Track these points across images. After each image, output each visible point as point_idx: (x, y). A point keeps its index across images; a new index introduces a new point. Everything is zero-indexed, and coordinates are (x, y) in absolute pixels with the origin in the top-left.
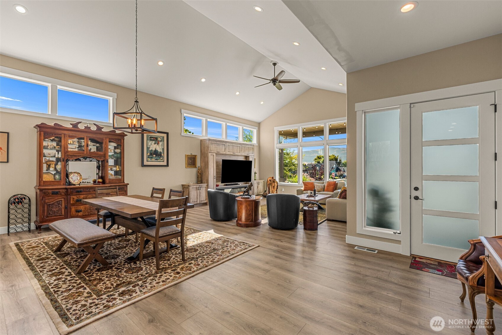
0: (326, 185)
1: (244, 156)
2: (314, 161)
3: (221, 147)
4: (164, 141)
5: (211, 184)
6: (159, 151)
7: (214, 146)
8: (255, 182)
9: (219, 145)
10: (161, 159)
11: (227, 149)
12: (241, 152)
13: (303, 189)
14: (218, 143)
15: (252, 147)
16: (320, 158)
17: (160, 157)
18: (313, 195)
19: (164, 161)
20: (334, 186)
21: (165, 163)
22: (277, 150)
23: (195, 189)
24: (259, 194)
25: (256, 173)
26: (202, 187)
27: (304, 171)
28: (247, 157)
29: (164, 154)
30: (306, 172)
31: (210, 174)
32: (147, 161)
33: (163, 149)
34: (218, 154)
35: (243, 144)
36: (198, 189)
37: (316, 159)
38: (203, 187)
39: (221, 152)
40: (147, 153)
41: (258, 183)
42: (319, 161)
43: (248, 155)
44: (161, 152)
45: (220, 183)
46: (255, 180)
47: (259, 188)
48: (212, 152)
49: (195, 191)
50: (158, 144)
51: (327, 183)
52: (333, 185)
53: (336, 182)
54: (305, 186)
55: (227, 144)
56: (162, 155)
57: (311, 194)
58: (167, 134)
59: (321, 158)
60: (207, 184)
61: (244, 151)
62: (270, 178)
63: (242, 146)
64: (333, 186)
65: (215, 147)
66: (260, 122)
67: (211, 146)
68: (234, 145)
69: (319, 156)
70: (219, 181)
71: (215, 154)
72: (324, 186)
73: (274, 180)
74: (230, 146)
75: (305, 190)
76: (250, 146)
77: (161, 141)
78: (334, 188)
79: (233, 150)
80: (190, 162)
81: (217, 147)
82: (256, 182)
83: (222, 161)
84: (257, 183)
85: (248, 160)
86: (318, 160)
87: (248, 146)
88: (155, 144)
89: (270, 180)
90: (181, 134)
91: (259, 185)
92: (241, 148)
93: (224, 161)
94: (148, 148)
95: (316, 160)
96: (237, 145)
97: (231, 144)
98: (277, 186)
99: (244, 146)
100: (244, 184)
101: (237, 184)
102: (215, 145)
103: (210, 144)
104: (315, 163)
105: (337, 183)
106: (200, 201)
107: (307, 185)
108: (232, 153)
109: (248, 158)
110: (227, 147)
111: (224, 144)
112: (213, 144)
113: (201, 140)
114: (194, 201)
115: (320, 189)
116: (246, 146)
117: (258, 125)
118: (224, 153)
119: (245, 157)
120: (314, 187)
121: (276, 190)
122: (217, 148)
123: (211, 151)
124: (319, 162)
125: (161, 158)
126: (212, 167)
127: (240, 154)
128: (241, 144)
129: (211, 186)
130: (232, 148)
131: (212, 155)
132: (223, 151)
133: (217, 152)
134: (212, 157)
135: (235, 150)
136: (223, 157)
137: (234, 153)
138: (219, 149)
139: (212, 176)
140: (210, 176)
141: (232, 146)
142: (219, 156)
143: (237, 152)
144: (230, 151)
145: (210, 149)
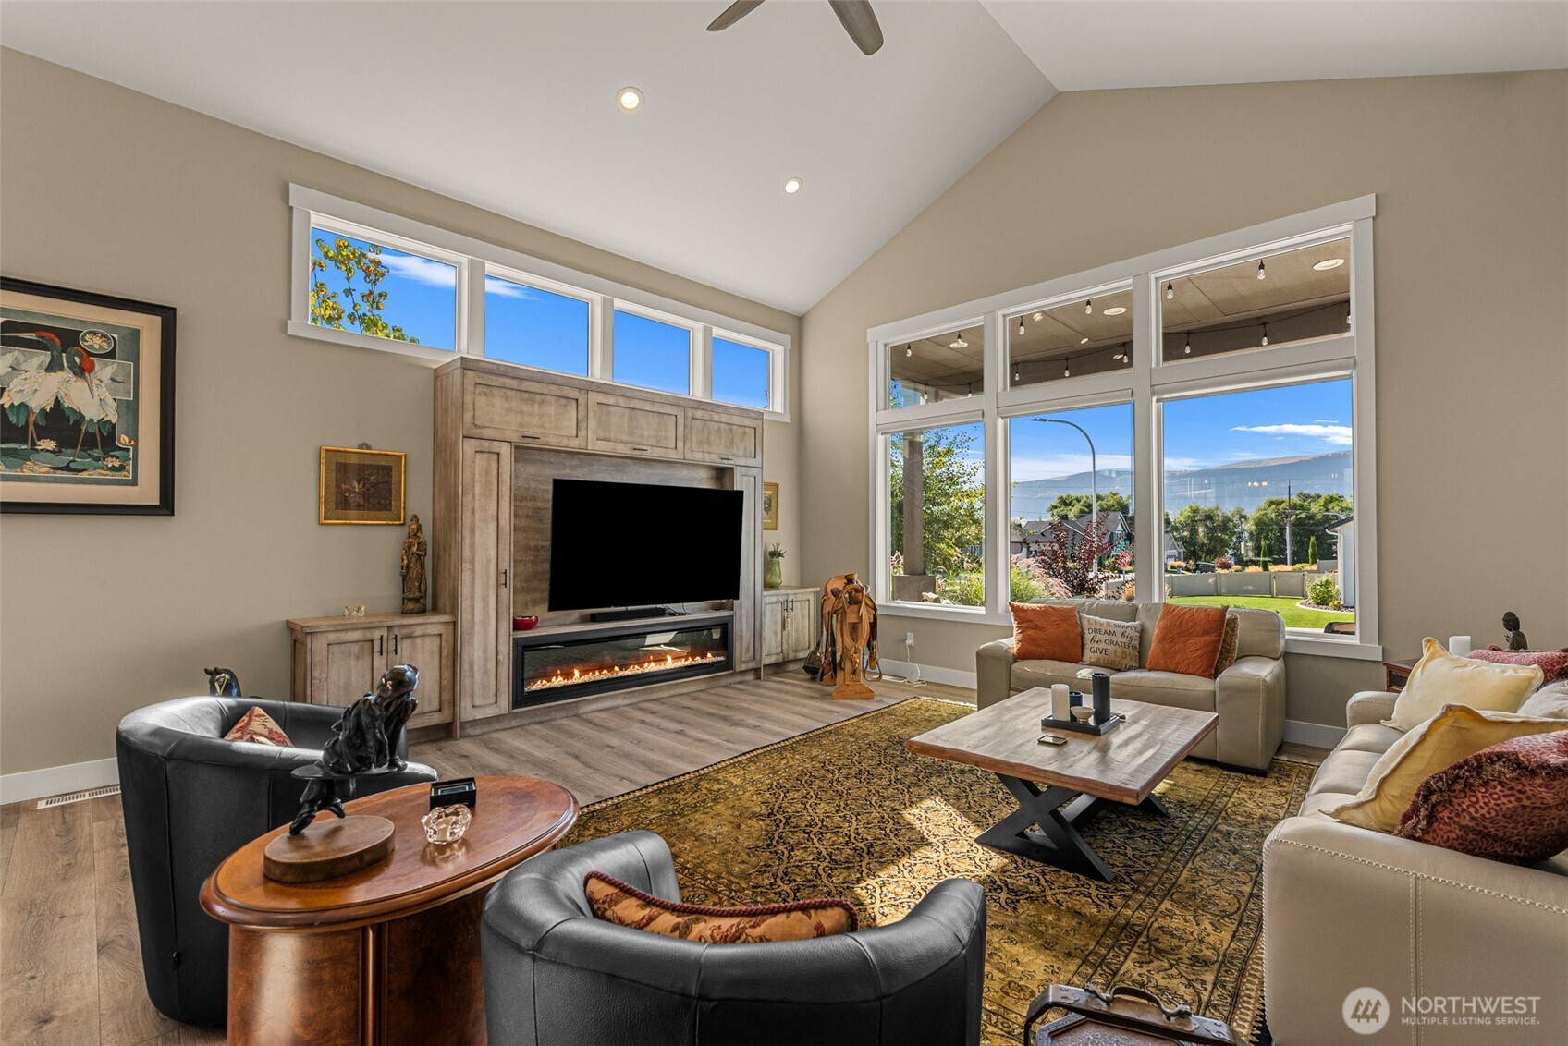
0: (1154, 630)
1: (709, 467)
2: (1050, 514)
3: (551, 409)
4: (136, 360)
5: (478, 618)
6: (88, 416)
7: (498, 402)
8: (767, 600)
9: (538, 398)
10: (113, 469)
11: (592, 423)
12: (680, 445)
13: (1012, 643)
14: (526, 386)
15: (747, 422)
16: (1070, 505)
17: (97, 452)
18: (1091, 721)
19: (131, 483)
20: (1212, 638)
21: (147, 491)
22: (881, 438)
23: (355, 648)
24: (792, 656)
25: (780, 555)
26: (409, 637)
27: (1017, 547)
28: (722, 473)
29: (134, 436)
30: (1025, 550)
31: (472, 561)
33: (128, 408)
34: (526, 451)
35: (696, 405)
36: (377, 648)
37: (1055, 507)
38: (418, 633)
39: (554, 442)
41: (787, 606)
42: (1064, 513)
43: (726, 464)
44: (105, 424)
45: (541, 612)
46: (769, 586)
47: (789, 627)
48: (488, 433)
49: (353, 662)
50: (81, 371)
51: (1165, 615)
52: (1205, 633)
53: (1228, 615)
54: (1023, 630)
55: (594, 398)
56: (123, 440)
57: (1076, 710)
58: (167, 315)
59: (1071, 502)
60: (447, 618)
61: (700, 443)
62: (839, 578)
63: (690, 414)
64: (1207, 638)
65: (508, 410)
66: (804, 310)
67: (482, 401)
68: (638, 404)
69: (1064, 497)
70: (535, 603)
71: (505, 450)
72: (1142, 632)
73: (859, 590)
74: (612, 409)
75: (1023, 655)
76: (735, 420)
77: (111, 355)
78: (1215, 649)
79: (632, 434)
80: (352, 492)
81: (525, 408)
82: (774, 599)
83: (550, 487)
84: (777, 602)
85: (728, 488)
86: (1063, 510)
87: (724, 418)
88: (53, 368)
89: (836, 594)
90: (284, 327)
91: (791, 614)
92: (681, 428)
93: (563, 489)
95: (1055, 511)
96: (657, 408)
97: (622, 401)
98: (873, 626)
99: (699, 414)
100: (706, 610)
101: (661, 613)
102: (505, 398)
103: (469, 387)
104: (1051, 519)
105: (1234, 620)
107: (1036, 627)
108: (623, 449)
109: (727, 479)
110: (591, 414)
111: (573, 394)
112: (496, 392)
113: (435, 370)
115: (1119, 650)
116: (716, 417)
117: (796, 326)
118: (574, 444)
119: (714, 473)
120: (1082, 635)
121: (869, 645)
122: (521, 412)
123: (477, 432)
124: (1065, 518)
125: (112, 463)
126: (485, 521)
127: (675, 457)
128: (682, 403)
129: (477, 629)
130: (625, 421)
131: (485, 455)
132: (565, 433)
133: (526, 440)
134: (489, 464)
135: (646, 433)
136: (572, 468)
137: (637, 447)
138: (535, 420)
139: (487, 571)
140: (473, 572)
141: (627, 411)
142: (544, 462)
143: (661, 445)
144: (612, 436)
145: (474, 417)
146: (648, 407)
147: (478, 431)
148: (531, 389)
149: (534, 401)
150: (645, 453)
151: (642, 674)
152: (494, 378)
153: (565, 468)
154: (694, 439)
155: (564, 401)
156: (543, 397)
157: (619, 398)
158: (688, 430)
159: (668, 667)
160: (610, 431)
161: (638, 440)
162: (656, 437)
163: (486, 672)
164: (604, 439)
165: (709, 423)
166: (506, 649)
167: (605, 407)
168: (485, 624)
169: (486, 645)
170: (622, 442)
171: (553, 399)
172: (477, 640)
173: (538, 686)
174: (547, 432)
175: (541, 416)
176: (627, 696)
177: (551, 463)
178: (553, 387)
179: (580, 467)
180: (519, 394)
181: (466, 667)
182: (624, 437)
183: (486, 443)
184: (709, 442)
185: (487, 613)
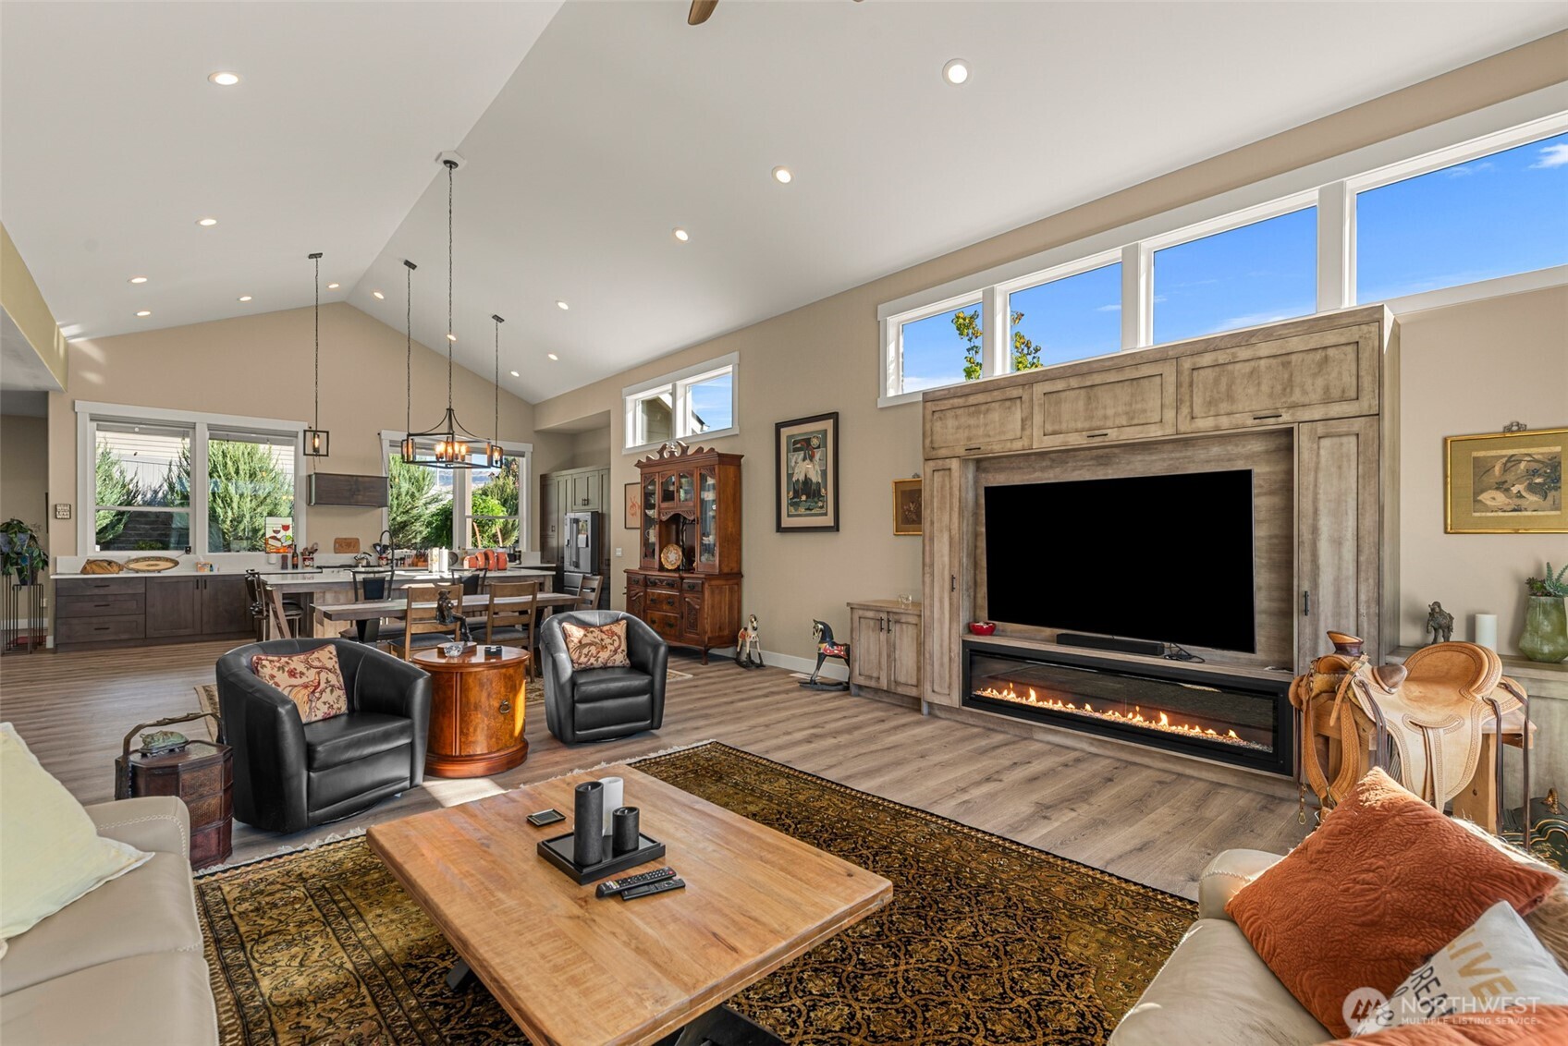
3: (995, 416)
5: (936, 616)
6: (814, 480)
7: (951, 423)
9: (983, 408)
11: (1038, 419)
12: (1169, 414)
14: (972, 400)
15: (1331, 339)
17: (816, 499)
19: (826, 514)
21: (829, 521)
23: (872, 623)
26: (897, 622)
29: (826, 490)
31: (932, 566)
32: (789, 516)
33: (824, 473)
34: (980, 462)
35: (1201, 348)
36: (882, 626)
38: (903, 620)
39: (997, 448)
40: (788, 493)
43: (1274, 424)
44: (818, 483)
48: (943, 452)
49: (871, 632)
50: (812, 458)
55: (1040, 389)
56: (823, 491)
61: (1210, 402)
63: (1186, 364)
65: (960, 428)
67: (937, 425)
68: (1097, 379)
71: (955, 464)
74: (1063, 395)
76: (1295, 344)
77: (819, 447)
79: (1089, 418)
80: (910, 511)
81: (972, 421)
83: (984, 494)
87: (1265, 349)
88: (804, 460)
90: (876, 404)
92: (1171, 390)
94: (790, 476)
96: (1128, 375)
97: (1074, 382)
99: (1208, 358)
102: (956, 417)
103: (930, 416)
106: (889, 681)
110: (1037, 409)
111: (1015, 393)
112: (949, 414)
114: (867, 673)
122: (969, 426)
123: (933, 454)
125: (820, 504)
126: (941, 531)
127: (1159, 433)
128: (1171, 353)
129: (936, 625)
130: (1081, 404)
131: (941, 473)
132: (1010, 436)
133: (972, 452)
134: (944, 480)
135: (1110, 412)
136: (1043, 469)
137: (1097, 432)
138: (981, 431)
139: (943, 574)
140: (932, 575)
141: (1082, 391)
142: (1013, 468)
143: (1136, 422)
144: (1064, 427)
145: (932, 442)
146: (1112, 377)
147: (934, 452)
148: (975, 402)
149: (980, 412)
150: (1106, 438)
151: (1123, 724)
152: (946, 402)
153: (1035, 472)
154: (1198, 400)
155: (1008, 403)
156: (987, 406)
157: (1071, 380)
158: (1185, 389)
159: (1160, 728)
160: (1060, 422)
161: (1099, 423)
162: (1127, 413)
163: (942, 665)
164: (1054, 433)
165: (1230, 367)
166: (957, 649)
167: (1054, 395)
168: (942, 623)
169: (942, 640)
170: (1077, 431)
171: (996, 405)
172: (936, 633)
173: (990, 693)
174: (992, 439)
175: (986, 425)
176: (1095, 742)
177: (1020, 468)
178: (996, 393)
179: (1051, 467)
180: (966, 410)
181: (927, 655)
182: (1079, 425)
183: (940, 462)
184: (1230, 397)
185: (943, 613)
